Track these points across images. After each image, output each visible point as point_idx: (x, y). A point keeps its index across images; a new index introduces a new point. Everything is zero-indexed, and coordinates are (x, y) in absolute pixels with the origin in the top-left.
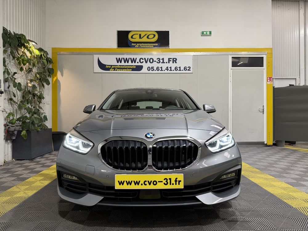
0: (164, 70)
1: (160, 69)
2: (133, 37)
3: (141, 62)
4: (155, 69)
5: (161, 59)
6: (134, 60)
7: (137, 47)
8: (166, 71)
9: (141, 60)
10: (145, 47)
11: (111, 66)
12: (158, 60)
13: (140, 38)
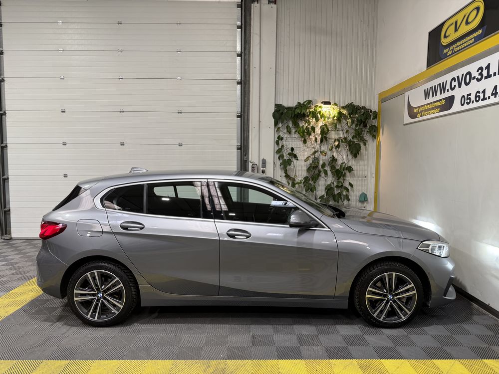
0: (489, 98)
1: (482, 97)
2: (447, 34)
3: (453, 87)
4: (473, 98)
5: (484, 69)
6: (443, 88)
7: (449, 56)
8: (493, 100)
9: (453, 81)
10: (461, 49)
11: (419, 107)
12: (480, 71)
13: (456, 30)
